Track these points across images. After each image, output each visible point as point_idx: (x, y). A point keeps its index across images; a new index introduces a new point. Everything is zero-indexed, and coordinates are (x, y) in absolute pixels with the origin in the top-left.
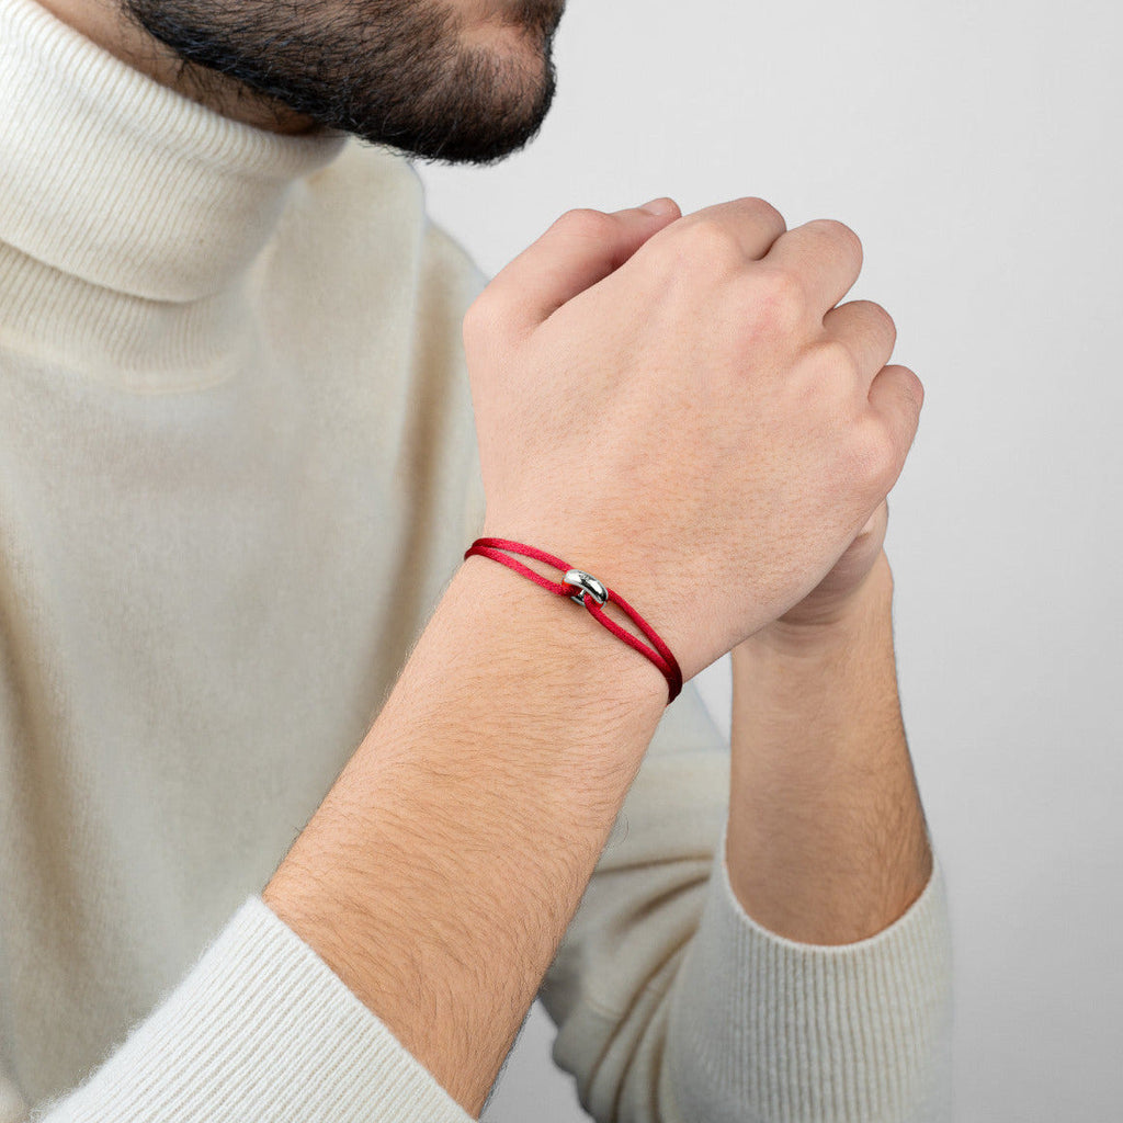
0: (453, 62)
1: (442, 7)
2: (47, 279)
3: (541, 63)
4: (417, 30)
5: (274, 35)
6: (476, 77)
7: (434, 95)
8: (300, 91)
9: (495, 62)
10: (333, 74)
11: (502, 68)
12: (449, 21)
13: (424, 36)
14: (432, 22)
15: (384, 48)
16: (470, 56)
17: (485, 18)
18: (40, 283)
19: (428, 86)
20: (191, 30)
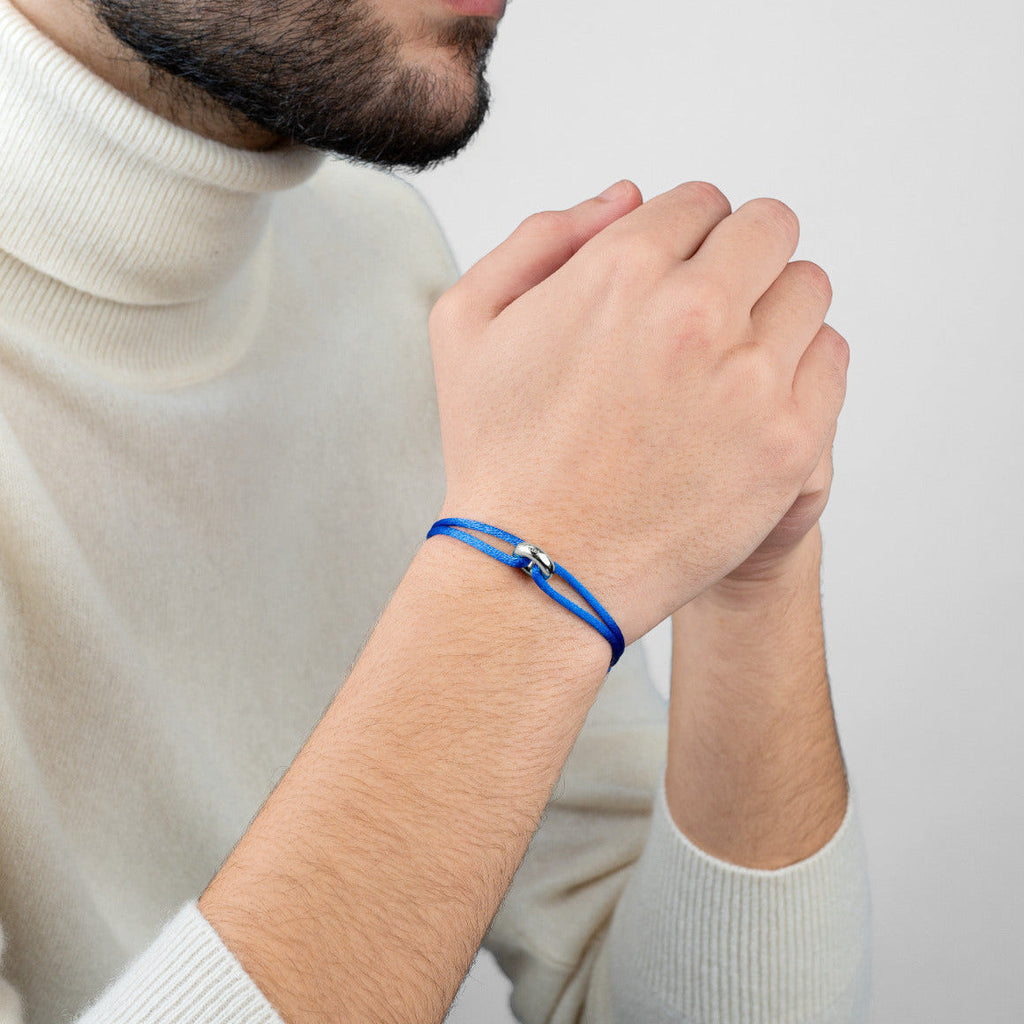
0: (391, 77)
1: (383, 25)
2: (80, 302)
3: (474, 81)
4: (359, 46)
5: (230, 43)
6: (413, 92)
7: (374, 106)
8: (254, 96)
9: (432, 79)
10: (283, 81)
11: (438, 84)
12: (390, 38)
13: (366, 50)
14: (374, 39)
15: (330, 60)
16: (409, 72)
17: (421, 36)
18: (73, 306)
19: (368, 97)
20: (155, 36)
